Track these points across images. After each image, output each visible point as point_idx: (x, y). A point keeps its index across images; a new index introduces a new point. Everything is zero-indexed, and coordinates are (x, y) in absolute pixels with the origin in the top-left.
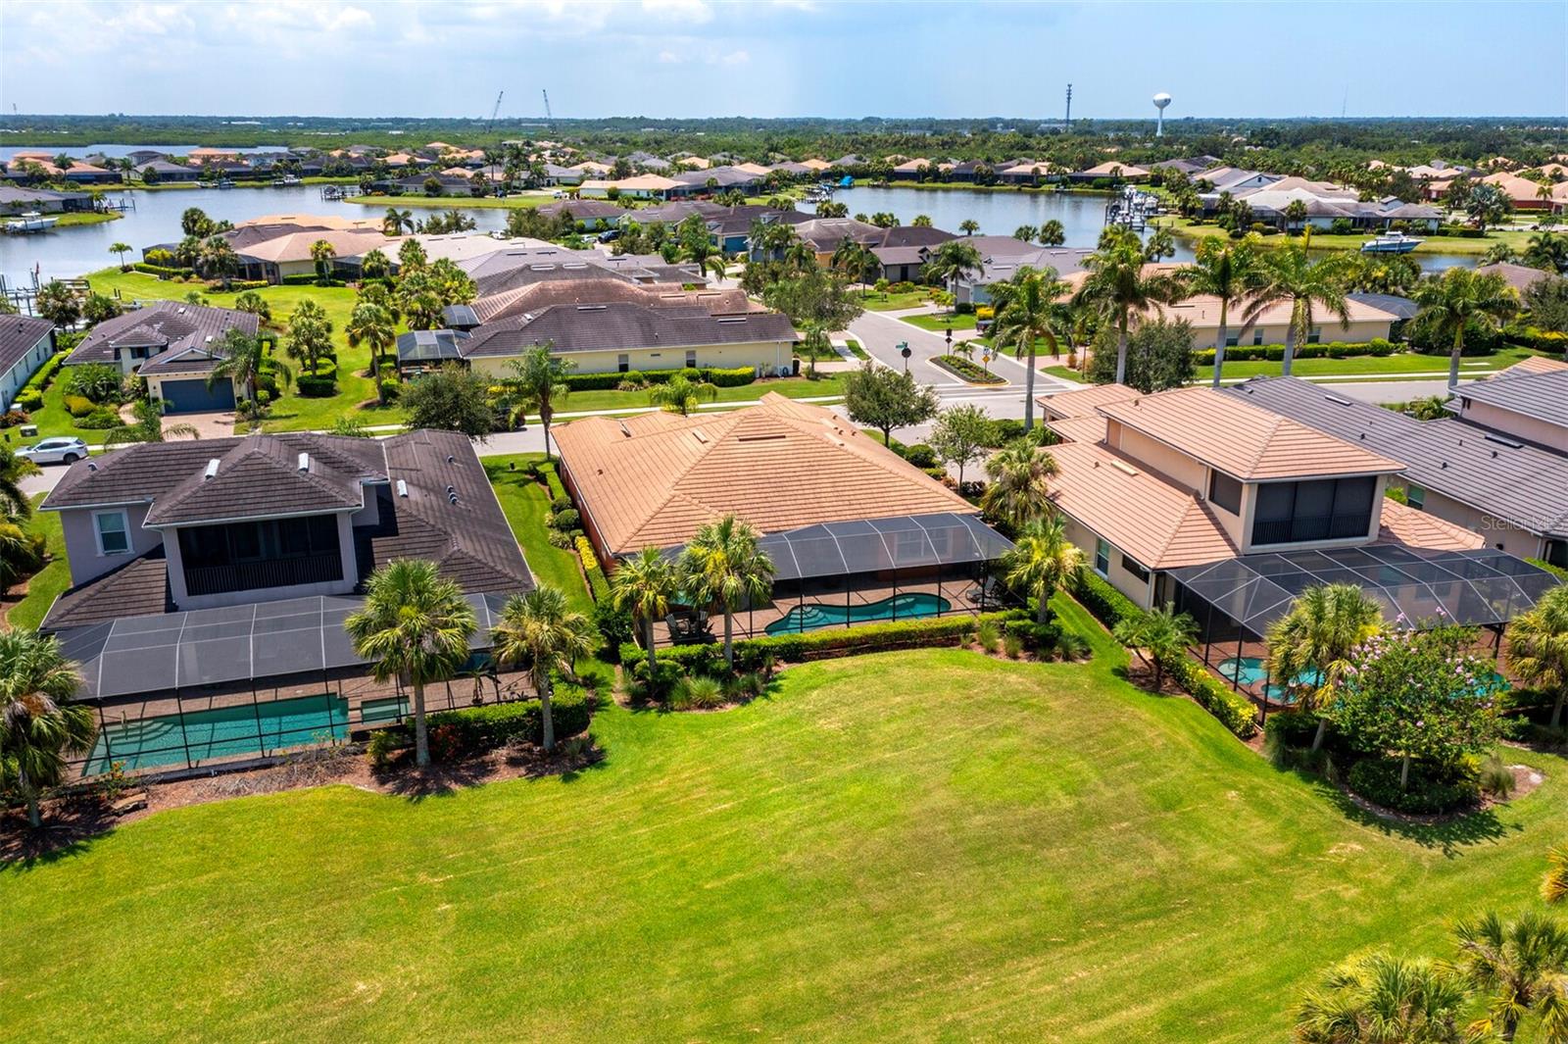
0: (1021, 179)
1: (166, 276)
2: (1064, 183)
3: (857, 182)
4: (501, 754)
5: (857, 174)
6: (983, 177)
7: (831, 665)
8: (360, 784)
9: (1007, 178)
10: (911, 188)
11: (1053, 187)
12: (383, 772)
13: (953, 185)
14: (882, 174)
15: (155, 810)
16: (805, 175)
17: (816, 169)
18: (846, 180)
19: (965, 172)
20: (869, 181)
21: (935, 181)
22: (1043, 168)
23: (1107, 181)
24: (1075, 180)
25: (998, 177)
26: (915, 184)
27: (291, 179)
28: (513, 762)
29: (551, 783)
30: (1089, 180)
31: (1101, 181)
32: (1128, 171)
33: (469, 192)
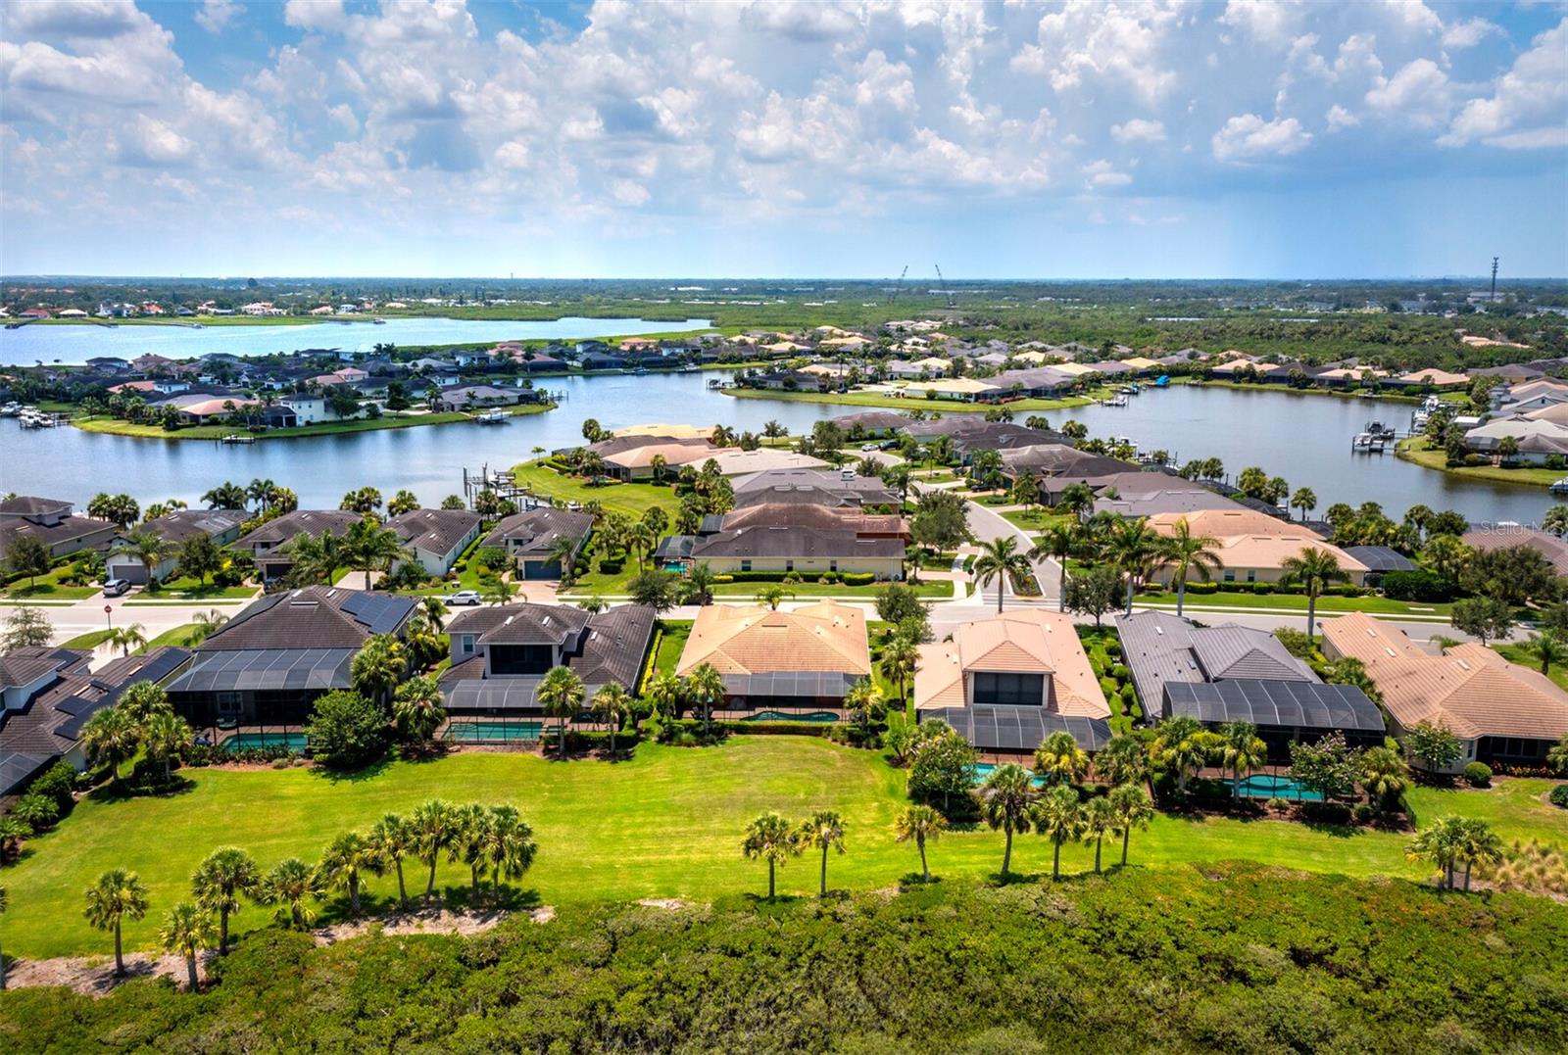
0: (1335, 383)
1: (562, 472)
2: (1376, 389)
3: (1173, 380)
4: (593, 751)
5: (1175, 372)
6: (1296, 380)
7: (755, 737)
9: (1322, 382)
10: (1227, 387)
11: (1361, 393)
12: (546, 751)
13: (1266, 386)
14: (1201, 373)
15: (463, 752)
16: (1123, 374)
17: (1134, 369)
18: (1161, 380)
19: (1280, 374)
20: (1188, 380)
21: (1250, 382)
22: (1356, 375)
23: (1418, 388)
24: (1386, 386)
25: (1312, 380)
26: (1231, 384)
27: (692, 367)
28: (597, 755)
29: (606, 764)
30: (1401, 386)
31: (1412, 388)
32: (1440, 377)
33: (817, 388)
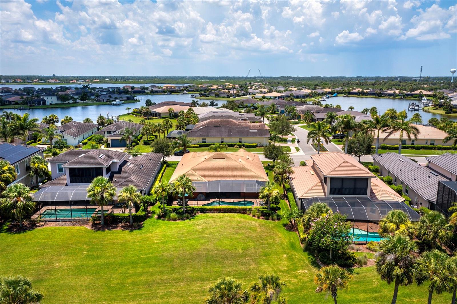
0: (390, 95)
1: (136, 116)
2: (404, 96)
3: (338, 95)
5: (339, 93)
6: (378, 94)
7: (210, 215)
8: (88, 227)
9: (386, 94)
11: (400, 97)
12: (94, 225)
13: (368, 96)
14: (347, 93)
15: (45, 227)
16: (323, 93)
17: (326, 91)
18: (335, 95)
19: (372, 92)
20: (343, 95)
21: (363, 95)
22: (397, 92)
23: (418, 96)
24: (407, 95)
25: (383, 94)
26: (357, 96)
27: (185, 92)
28: (122, 227)
30: (412, 95)
31: (416, 96)
32: (425, 92)
33: (226, 96)
